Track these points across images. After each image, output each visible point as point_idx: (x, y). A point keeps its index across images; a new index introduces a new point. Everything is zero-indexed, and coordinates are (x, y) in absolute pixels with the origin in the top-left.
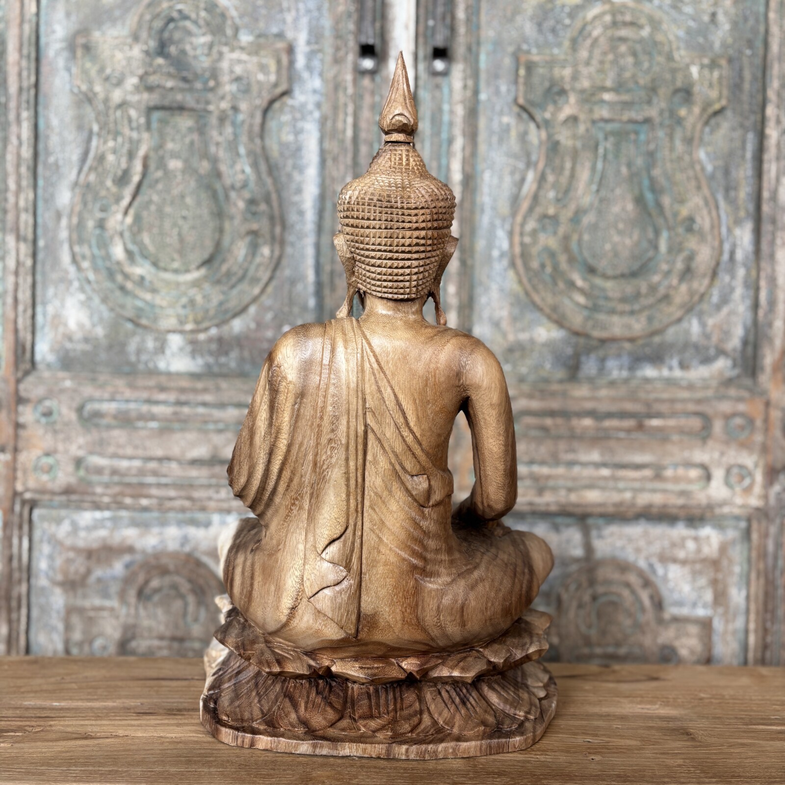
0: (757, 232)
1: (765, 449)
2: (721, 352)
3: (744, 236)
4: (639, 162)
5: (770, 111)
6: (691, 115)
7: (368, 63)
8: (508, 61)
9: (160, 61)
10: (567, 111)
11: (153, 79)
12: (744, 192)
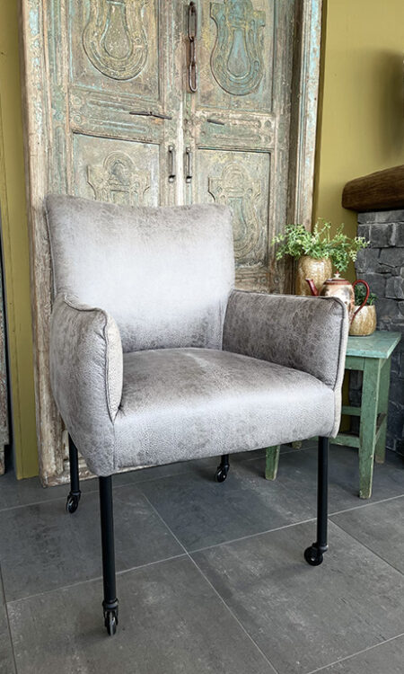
0: (268, 227)
1: (269, 286)
2: (260, 261)
3: (266, 229)
4: (240, 209)
5: (271, 195)
6: (252, 196)
7: (171, 180)
8: (206, 180)
9: (113, 176)
10: (222, 194)
11: (112, 182)
12: (265, 216)
